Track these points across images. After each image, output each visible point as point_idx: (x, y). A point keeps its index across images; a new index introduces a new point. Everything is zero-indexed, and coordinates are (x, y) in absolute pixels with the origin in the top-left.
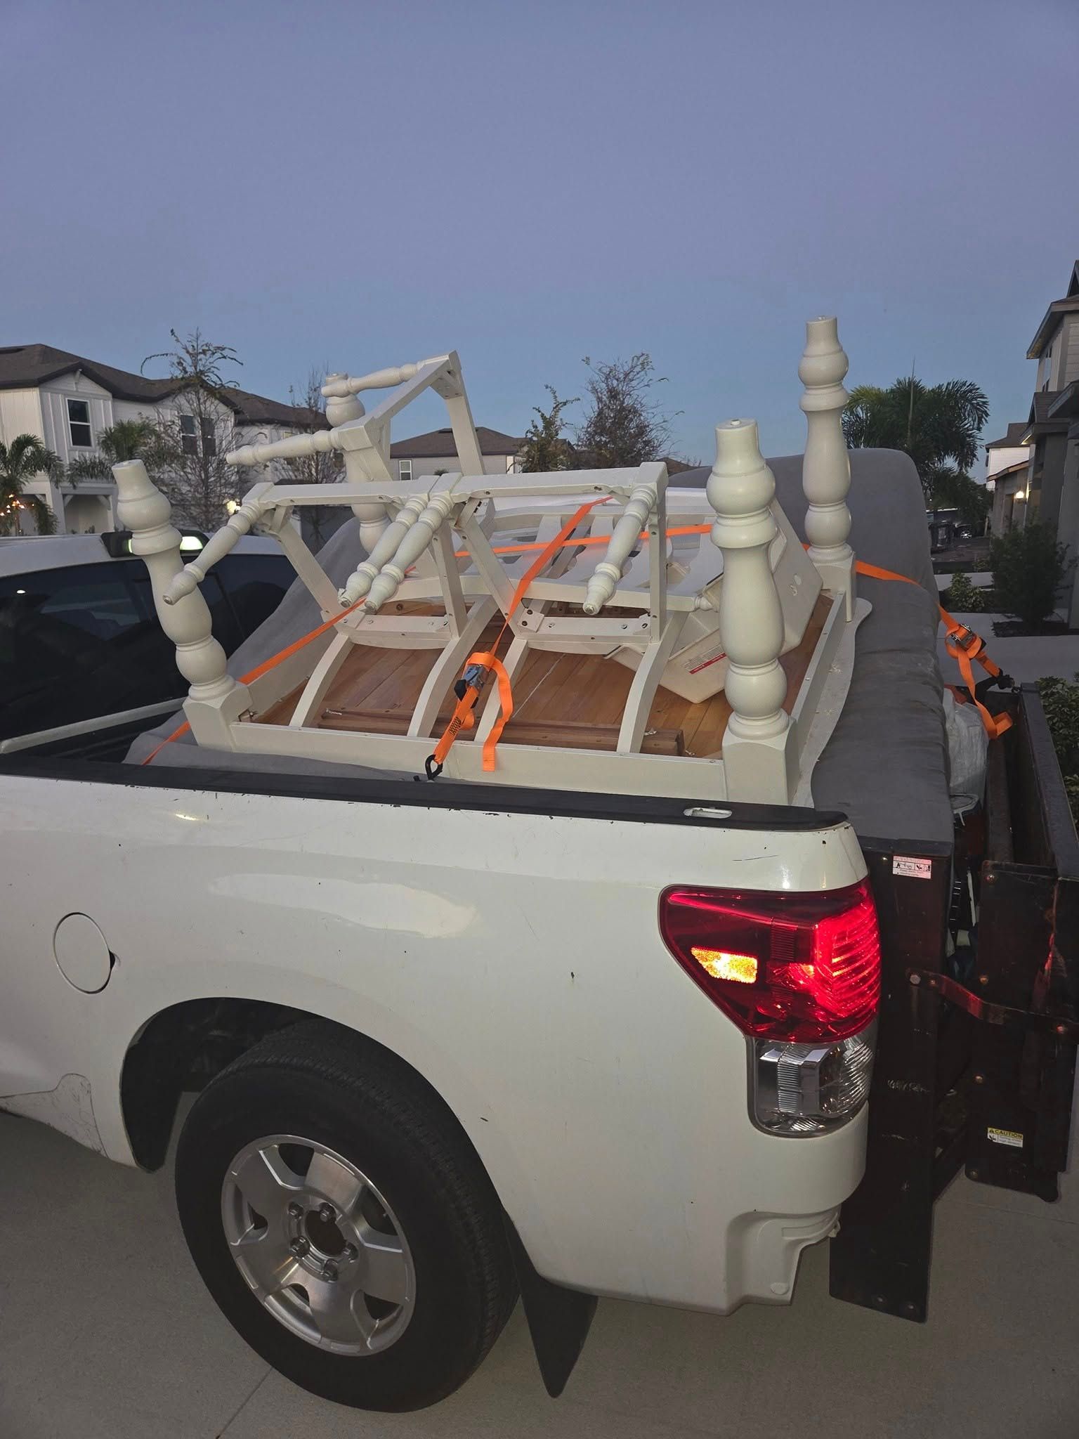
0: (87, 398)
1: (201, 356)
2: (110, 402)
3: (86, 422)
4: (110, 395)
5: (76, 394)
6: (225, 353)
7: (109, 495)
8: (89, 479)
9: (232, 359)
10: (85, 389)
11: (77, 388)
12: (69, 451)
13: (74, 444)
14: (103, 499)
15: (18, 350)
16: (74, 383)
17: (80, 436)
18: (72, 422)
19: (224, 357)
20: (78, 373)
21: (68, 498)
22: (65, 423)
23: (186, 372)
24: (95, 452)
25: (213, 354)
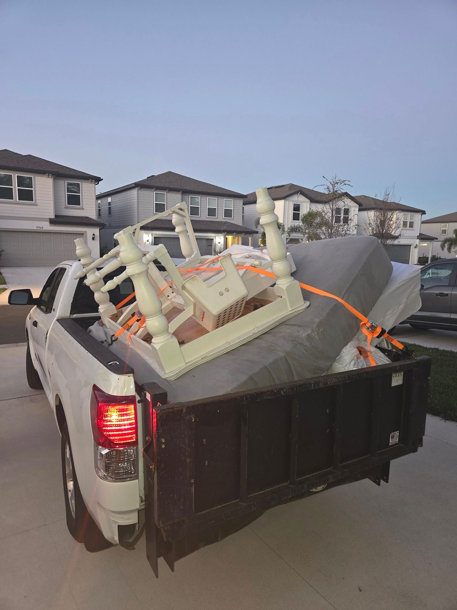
0: (301, 203)
1: (336, 185)
2: (309, 204)
3: (299, 211)
4: (309, 201)
5: (297, 201)
6: (345, 182)
7: (303, 239)
8: (295, 233)
9: (348, 185)
10: (300, 199)
11: (297, 199)
12: (291, 222)
13: (293, 220)
14: (300, 240)
15: (283, 186)
16: (297, 197)
17: (296, 217)
18: (294, 212)
19: (345, 185)
20: (299, 193)
21: (288, 240)
22: (291, 212)
23: (330, 192)
24: (299, 223)
25: (341, 183)
